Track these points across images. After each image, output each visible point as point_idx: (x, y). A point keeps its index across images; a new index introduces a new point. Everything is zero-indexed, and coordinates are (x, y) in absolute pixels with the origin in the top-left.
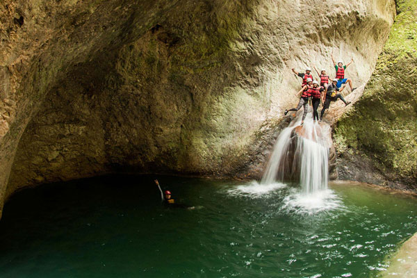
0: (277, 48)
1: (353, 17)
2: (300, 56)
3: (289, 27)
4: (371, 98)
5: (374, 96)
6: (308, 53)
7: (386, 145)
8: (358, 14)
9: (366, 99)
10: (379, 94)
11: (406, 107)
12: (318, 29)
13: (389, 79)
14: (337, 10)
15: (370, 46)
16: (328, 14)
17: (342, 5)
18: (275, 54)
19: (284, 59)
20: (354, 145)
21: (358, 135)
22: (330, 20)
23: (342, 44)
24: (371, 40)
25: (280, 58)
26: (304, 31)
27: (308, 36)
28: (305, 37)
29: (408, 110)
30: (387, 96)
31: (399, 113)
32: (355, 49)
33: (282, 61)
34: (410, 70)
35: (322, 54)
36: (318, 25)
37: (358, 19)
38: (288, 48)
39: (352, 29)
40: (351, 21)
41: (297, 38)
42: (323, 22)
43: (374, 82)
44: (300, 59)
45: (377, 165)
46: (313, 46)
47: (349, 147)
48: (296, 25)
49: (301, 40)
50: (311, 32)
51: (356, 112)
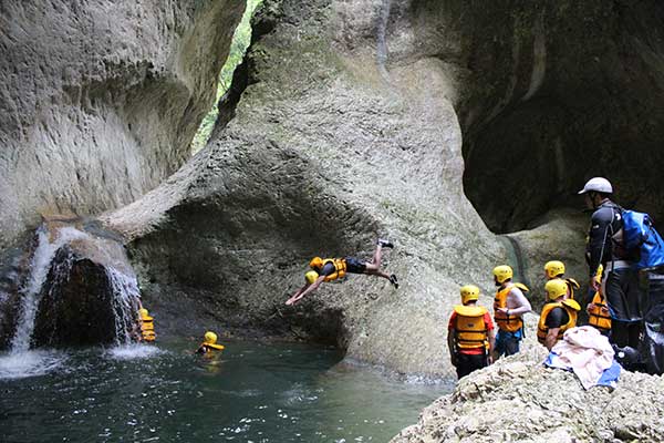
0: (14, 99)
1: (142, 71)
2: (47, 123)
3: (43, 64)
4: (203, 201)
5: (208, 199)
6: (59, 119)
7: (224, 275)
8: (151, 66)
9: (193, 202)
10: (218, 196)
11: (260, 216)
12: (84, 79)
13: (237, 175)
14: (124, 53)
15: (150, 127)
16: (108, 57)
17: (132, 46)
18: (10, 110)
19: (24, 123)
20: (164, 277)
21: (171, 261)
22: (107, 69)
23: (111, 114)
24: (154, 116)
25: (19, 121)
26: (63, 78)
27: (66, 89)
28: (61, 90)
29: (263, 221)
30: (231, 199)
31: (248, 225)
32: (127, 126)
33: (20, 126)
34: (273, 165)
35: (78, 126)
36: (87, 73)
37: (149, 76)
38: (34, 103)
39: (133, 92)
40: (138, 76)
41: (50, 89)
42: (95, 69)
43: (209, 178)
44: (46, 127)
45: (206, 306)
46: (69, 108)
47: (153, 281)
48: (56, 64)
49: (56, 93)
50: (73, 83)
51: (171, 223)
